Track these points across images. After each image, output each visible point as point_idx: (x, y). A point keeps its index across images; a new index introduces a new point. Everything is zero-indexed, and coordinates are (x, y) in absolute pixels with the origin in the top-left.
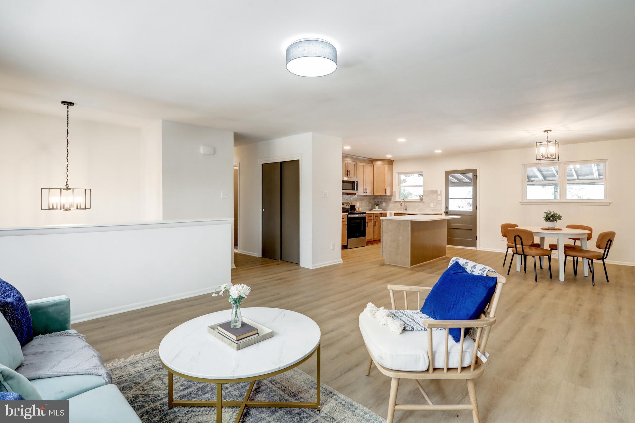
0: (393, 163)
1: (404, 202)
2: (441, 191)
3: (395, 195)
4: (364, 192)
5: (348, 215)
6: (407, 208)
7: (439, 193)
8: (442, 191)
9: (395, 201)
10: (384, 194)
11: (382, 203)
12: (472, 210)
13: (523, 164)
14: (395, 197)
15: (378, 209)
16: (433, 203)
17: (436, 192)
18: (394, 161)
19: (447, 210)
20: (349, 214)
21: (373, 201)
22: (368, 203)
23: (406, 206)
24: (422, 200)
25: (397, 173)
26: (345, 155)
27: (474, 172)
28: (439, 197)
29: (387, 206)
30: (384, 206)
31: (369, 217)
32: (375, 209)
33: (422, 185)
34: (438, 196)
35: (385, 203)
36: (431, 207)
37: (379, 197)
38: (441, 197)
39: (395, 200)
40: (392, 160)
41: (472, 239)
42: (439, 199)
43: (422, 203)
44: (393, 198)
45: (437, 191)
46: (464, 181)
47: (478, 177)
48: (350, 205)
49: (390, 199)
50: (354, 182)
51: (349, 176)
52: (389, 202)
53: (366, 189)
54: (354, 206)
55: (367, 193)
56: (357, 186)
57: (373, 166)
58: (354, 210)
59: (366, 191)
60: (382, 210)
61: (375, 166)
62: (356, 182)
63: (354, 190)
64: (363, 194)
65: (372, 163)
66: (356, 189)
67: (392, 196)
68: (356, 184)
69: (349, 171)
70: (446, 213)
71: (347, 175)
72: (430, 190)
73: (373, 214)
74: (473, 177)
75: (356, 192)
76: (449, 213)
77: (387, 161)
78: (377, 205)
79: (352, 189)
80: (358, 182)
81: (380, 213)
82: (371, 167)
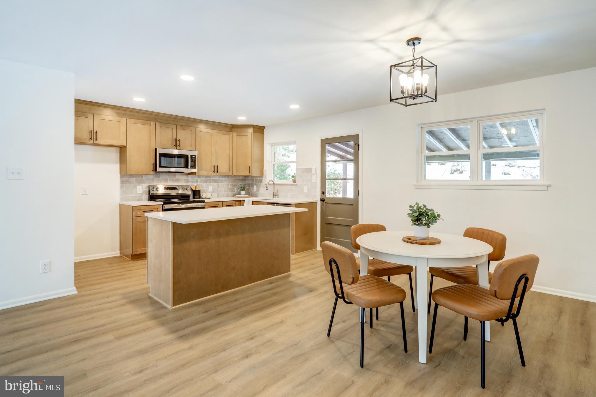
0: (265, 130)
1: (274, 184)
2: (316, 168)
3: (266, 175)
4: (213, 170)
5: (163, 205)
6: (279, 193)
7: (314, 172)
9: (265, 183)
10: (247, 174)
11: (250, 186)
12: (353, 197)
13: (419, 125)
14: (265, 177)
15: (245, 195)
16: (306, 187)
17: (310, 170)
18: (264, 127)
19: (323, 197)
20: (165, 203)
21: (239, 184)
22: (230, 187)
23: (277, 190)
24: (294, 181)
25: (270, 144)
26: (173, 116)
27: (355, 138)
28: (314, 177)
29: (258, 190)
30: (254, 190)
31: (211, 207)
33: (295, 160)
35: (256, 186)
36: (305, 192)
37: (250, 178)
38: (316, 177)
40: (261, 127)
42: (313, 181)
43: (294, 186)
44: (264, 179)
45: (312, 168)
47: (360, 147)
49: (261, 181)
50: (187, 156)
51: (179, 147)
52: (260, 185)
53: (216, 166)
54: (199, 191)
55: (218, 172)
56: (194, 161)
57: (231, 135)
58: (198, 197)
59: (215, 169)
60: (249, 197)
61: (235, 134)
62: (191, 156)
63: (187, 167)
64: (211, 173)
65: (230, 130)
66: (193, 167)
67: (263, 176)
68: (193, 158)
69: (179, 140)
70: (323, 200)
71: (175, 145)
72: (304, 168)
73: (222, 202)
74: (352, 149)
75: (193, 170)
76: (325, 201)
77: (252, 128)
78: (243, 189)
79: (184, 167)
80: (195, 156)
81: (236, 201)
82: (228, 136)
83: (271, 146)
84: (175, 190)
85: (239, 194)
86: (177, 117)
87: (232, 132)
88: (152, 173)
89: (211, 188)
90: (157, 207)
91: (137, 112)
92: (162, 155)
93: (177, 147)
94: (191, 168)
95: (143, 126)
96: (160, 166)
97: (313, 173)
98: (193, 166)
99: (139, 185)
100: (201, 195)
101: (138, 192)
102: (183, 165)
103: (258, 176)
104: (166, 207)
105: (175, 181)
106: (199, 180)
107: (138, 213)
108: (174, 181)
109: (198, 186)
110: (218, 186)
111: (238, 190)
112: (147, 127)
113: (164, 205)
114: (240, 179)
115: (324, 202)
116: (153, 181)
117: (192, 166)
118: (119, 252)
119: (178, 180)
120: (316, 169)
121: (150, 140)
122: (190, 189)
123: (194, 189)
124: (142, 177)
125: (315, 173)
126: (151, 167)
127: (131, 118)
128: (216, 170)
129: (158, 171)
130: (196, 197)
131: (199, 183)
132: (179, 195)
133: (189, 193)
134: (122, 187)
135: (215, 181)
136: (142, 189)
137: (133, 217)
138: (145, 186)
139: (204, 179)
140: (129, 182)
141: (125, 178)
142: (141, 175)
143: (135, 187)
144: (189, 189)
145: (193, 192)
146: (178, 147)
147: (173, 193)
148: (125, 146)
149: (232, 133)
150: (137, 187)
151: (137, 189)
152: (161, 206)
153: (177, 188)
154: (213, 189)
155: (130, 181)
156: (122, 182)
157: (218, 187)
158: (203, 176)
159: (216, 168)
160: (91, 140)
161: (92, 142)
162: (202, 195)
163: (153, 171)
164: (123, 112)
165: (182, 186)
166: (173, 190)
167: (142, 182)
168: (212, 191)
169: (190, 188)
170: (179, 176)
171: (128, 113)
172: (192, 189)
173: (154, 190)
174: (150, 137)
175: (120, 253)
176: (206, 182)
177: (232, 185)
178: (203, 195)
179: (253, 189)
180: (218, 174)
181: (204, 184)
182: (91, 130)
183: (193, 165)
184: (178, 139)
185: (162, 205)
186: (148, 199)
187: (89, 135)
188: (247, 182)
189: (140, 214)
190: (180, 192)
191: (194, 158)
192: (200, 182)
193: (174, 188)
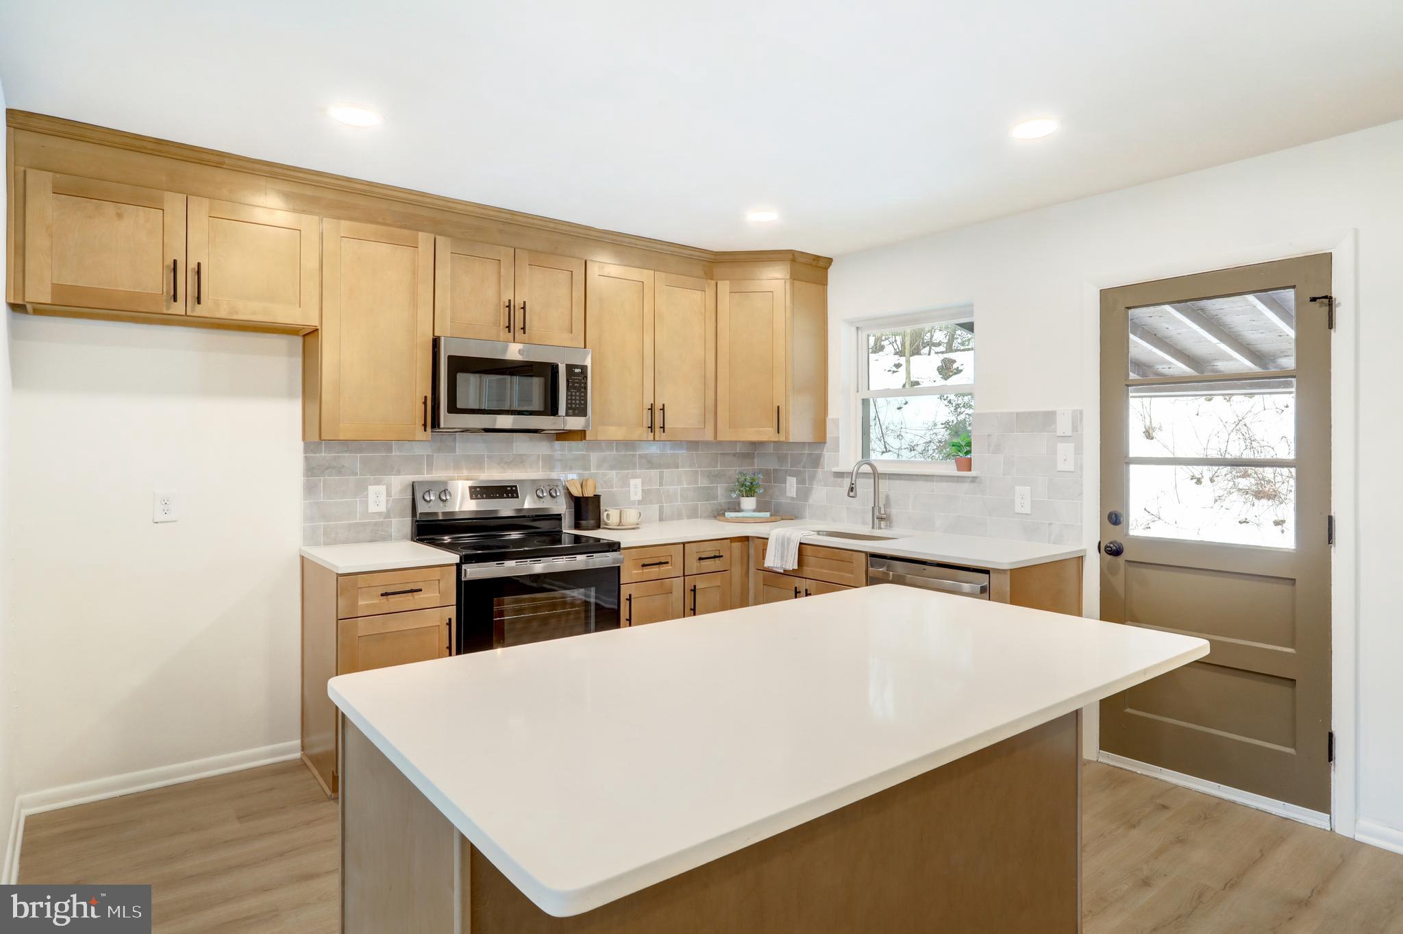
0: (832, 273)
1: (876, 475)
3: (837, 439)
4: (647, 423)
5: (459, 566)
6: (893, 510)
7: (1063, 426)
8: (1081, 412)
9: (835, 469)
10: (767, 433)
11: (774, 477)
12: (1293, 548)
14: (836, 449)
15: (754, 511)
16: (1026, 490)
17: (1047, 419)
18: (829, 261)
19: (1115, 535)
20: (466, 559)
21: (734, 470)
22: (702, 482)
23: (887, 498)
24: (968, 468)
26: (503, 215)
28: (1065, 451)
29: (804, 494)
30: (789, 494)
31: (644, 565)
32: (740, 510)
34: (1061, 446)
35: (794, 479)
36: (1018, 509)
37: (771, 449)
38: (1079, 450)
39: (837, 465)
40: (817, 258)
41: (1294, 746)
42: (1061, 466)
43: (969, 486)
44: (827, 454)
46: (1223, 366)
47: (1338, 310)
48: (569, 494)
49: (816, 462)
50: (554, 368)
51: (524, 333)
52: (813, 477)
53: (658, 406)
54: (597, 498)
55: (663, 427)
56: (578, 389)
57: (710, 292)
58: (592, 522)
59: (655, 419)
60: (773, 518)
61: (724, 286)
62: (570, 368)
63: (554, 411)
64: (642, 433)
65: (705, 273)
66: (574, 409)
67: (825, 443)
68: (578, 377)
69: (524, 308)
70: (1113, 551)
71: (509, 327)
72: (1013, 413)
73: (684, 544)
74: (1289, 324)
75: (575, 423)
76: (1126, 555)
77: (789, 262)
78: (750, 491)
79: (542, 409)
80: (584, 368)
81: (733, 540)
82: (697, 295)
83: (854, 329)
84: (508, 497)
85: (736, 507)
86: (516, 217)
87: (712, 279)
88: (420, 434)
89: (636, 488)
90: (436, 573)
91: (363, 194)
92: (460, 365)
93: (517, 334)
94: (567, 415)
95: (384, 249)
96: (453, 408)
97: (1059, 433)
98: (578, 408)
99: (378, 483)
100: (604, 516)
101: (372, 508)
102: (537, 404)
103: (804, 444)
104: (471, 574)
105: (510, 463)
106: (594, 457)
107: (361, 603)
108: (506, 463)
109: (590, 480)
110: (661, 478)
111: (734, 496)
112: (402, 255)
113: (464, 567)
114: (734, 455)
115: (1121, 560)
116: (430, 466)
117: (570, 408)
118: (298, 742)
119: (520, 461)
120: (1077, 418)
121: (414, 304)
122: (562, 491)
123: (576, 492)
124: (390, 450)
125: (1069, 433)
126: (417, 411)
127: (339, 218)
128: (658, 423)
129: (442, 425)
130: (583, 523)
131: (593, 471)
132: (524, 517)
133: (561, 506)
134: (310, 489)
135: (650, 463)
136: (389, 494)
137: (338, 620)
138: (399, 482)
139: (612, 454)
140: (340, 471)
141: (324, 455)
142: (386, 445)
143: (361, 489)
144: (560, 493)
145: (573, 505)
146: (519, 334)
147: (505, 508)
148: (317, 330)
149: (713, 282)
150: (367, 489)
151: (367, 494)
152: (455, 568)
153: (516, 491)
154: (643, 490)
155: (343, 466)
156: (311, 470)
157: (661, 484)
158: (610, 443)
159: (658, 414)
160: (175, 300)
161: (178, 308)
162: (606, 513)
163: (425, 425)
164: (309, 191)
165: (534, 481)
166: (501, 497)
167: (386, 468)
168: (639, 497)
169: (561, 488)
170: (522, 445)
171: (330, 195)
172: (570, 493)
173: (431, 500)
174: (414, 294)
175: (303, 748)
176: (617, 465)
177: (708, 477)
178: (610, 514)
179: (783, 491)
180: (664, 437)
181: (613, 474)
182: (175, 262)
183: (576, 404)
184: (519, 302)
185: (457, 564)
186: (409, 536)
187: (168, 284)
188: (758, 464)
189: (367, 606)
190: (526, 506)
191: (577, 374)
192: (599, 467)
193: (507, 491)
